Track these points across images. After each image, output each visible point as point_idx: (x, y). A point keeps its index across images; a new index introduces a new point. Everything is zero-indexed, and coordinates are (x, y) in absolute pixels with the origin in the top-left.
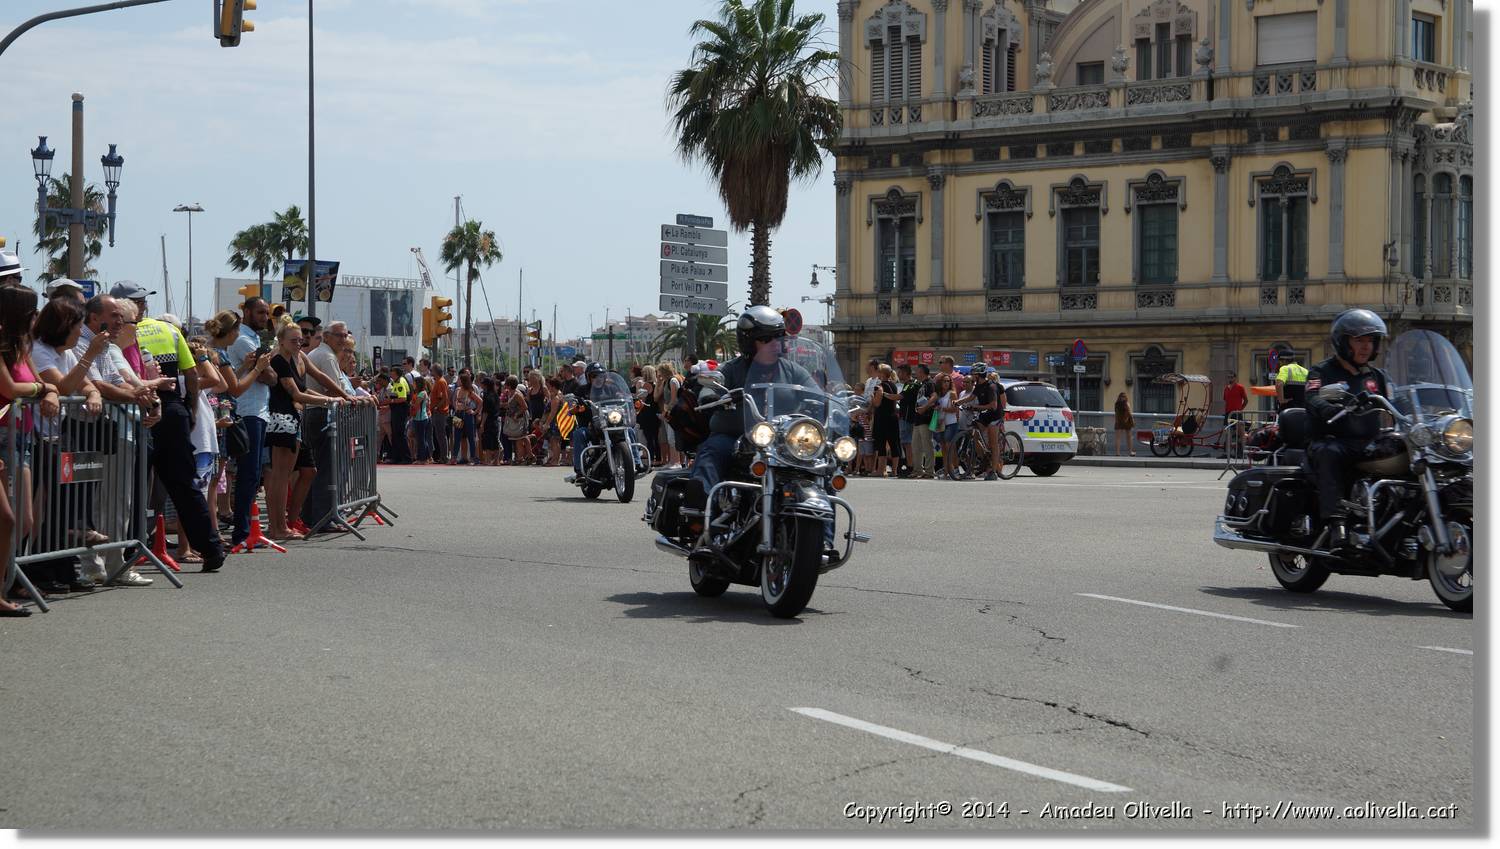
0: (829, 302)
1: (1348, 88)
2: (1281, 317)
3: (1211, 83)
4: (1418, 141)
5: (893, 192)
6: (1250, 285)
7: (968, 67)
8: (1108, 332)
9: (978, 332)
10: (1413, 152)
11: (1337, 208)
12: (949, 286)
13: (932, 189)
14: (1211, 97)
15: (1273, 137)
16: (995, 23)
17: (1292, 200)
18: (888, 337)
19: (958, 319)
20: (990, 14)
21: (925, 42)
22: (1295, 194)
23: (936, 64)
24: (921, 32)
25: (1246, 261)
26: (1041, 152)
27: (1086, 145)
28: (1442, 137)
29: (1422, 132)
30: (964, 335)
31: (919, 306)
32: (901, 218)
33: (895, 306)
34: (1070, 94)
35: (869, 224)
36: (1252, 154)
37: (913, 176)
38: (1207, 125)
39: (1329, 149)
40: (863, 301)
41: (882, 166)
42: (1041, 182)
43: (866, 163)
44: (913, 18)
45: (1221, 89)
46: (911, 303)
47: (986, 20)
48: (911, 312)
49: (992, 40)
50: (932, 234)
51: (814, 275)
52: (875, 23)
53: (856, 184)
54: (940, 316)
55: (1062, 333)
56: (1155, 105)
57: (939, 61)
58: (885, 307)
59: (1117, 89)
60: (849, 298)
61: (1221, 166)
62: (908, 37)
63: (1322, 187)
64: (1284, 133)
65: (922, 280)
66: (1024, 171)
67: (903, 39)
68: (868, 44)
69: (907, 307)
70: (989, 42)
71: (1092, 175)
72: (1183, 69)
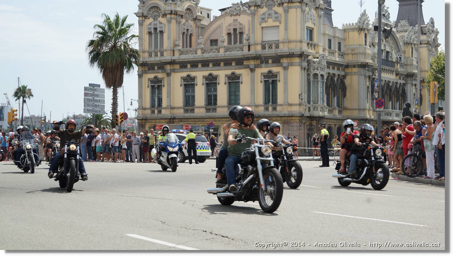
0: (136, 110)
1: (288, 48)
2: (270, 115)
3: (249, 46)
4: (308, 64)
5: (155, 77)
6: (261, 106)
7: (178, 40)
8: (220, 119)
9: (181, 119)
10: (307, 67)
11: (286, 83)
12: (172, 106)
13: (167, 76)
14: (249, 50)
15: (267, 62)
16: (186, 27)
17: (273, 81)
18: (154, 121)
19: (175, 116)
20: (184, 24)
21: (165, 33)
22: (273, 79)
23: (168, 39)
24: (163, 29)
25: (260, 98)
26: (200, 66)
27: (213, 64)
28: (315, 63)
29: (309, 62)
30: (177, 120)
31: (163, 111)
32: (158, 86)
33: (156, 111)
34: (208, 49)
35: (148, 87)
36: (261, 67)
37: (162, 72)
38: (248, 59)
39: (283, 66)
40: (146, 110)
41: (152, 69)
42: (200, 75)
43: (147, 68)
44: (161, 25)
45: (252, 48)
46: (161, 111)
47: (183, 26)
48: (161, 113)
49: (185, 32)
50: (167, 90)
51: (131, 102)
52: (149, 26)
53: (144, 75)
54: (170, 115)
55: (206, 120)
56: (233, 52)
57: (169, 38)
58: (153, 112)
59: (222, 48)
60: (142, 109)
61: (252, 70)
62: (159, 31)
63: (281, 77)
64: (270, 61)
65: (164, 104)
66: (194, 71)
67: (158, 32)
68: (147, 33)
69: (160, 112)
70: (184, 33)
71: (215, 73)
72: (241, 42)
